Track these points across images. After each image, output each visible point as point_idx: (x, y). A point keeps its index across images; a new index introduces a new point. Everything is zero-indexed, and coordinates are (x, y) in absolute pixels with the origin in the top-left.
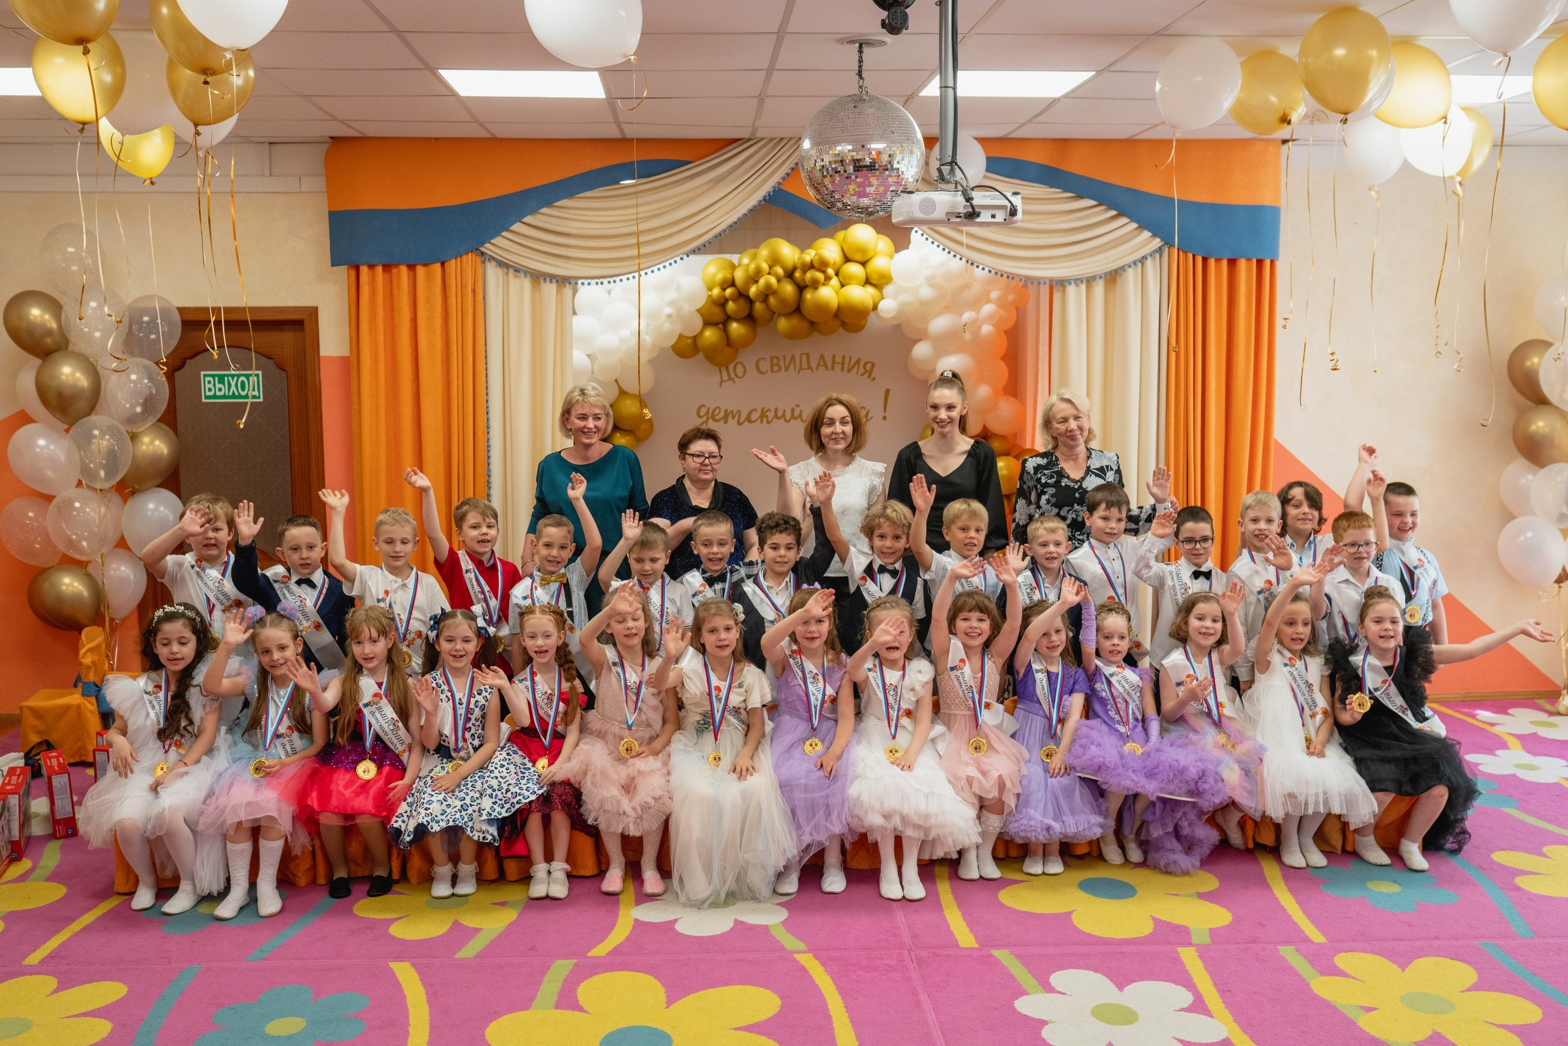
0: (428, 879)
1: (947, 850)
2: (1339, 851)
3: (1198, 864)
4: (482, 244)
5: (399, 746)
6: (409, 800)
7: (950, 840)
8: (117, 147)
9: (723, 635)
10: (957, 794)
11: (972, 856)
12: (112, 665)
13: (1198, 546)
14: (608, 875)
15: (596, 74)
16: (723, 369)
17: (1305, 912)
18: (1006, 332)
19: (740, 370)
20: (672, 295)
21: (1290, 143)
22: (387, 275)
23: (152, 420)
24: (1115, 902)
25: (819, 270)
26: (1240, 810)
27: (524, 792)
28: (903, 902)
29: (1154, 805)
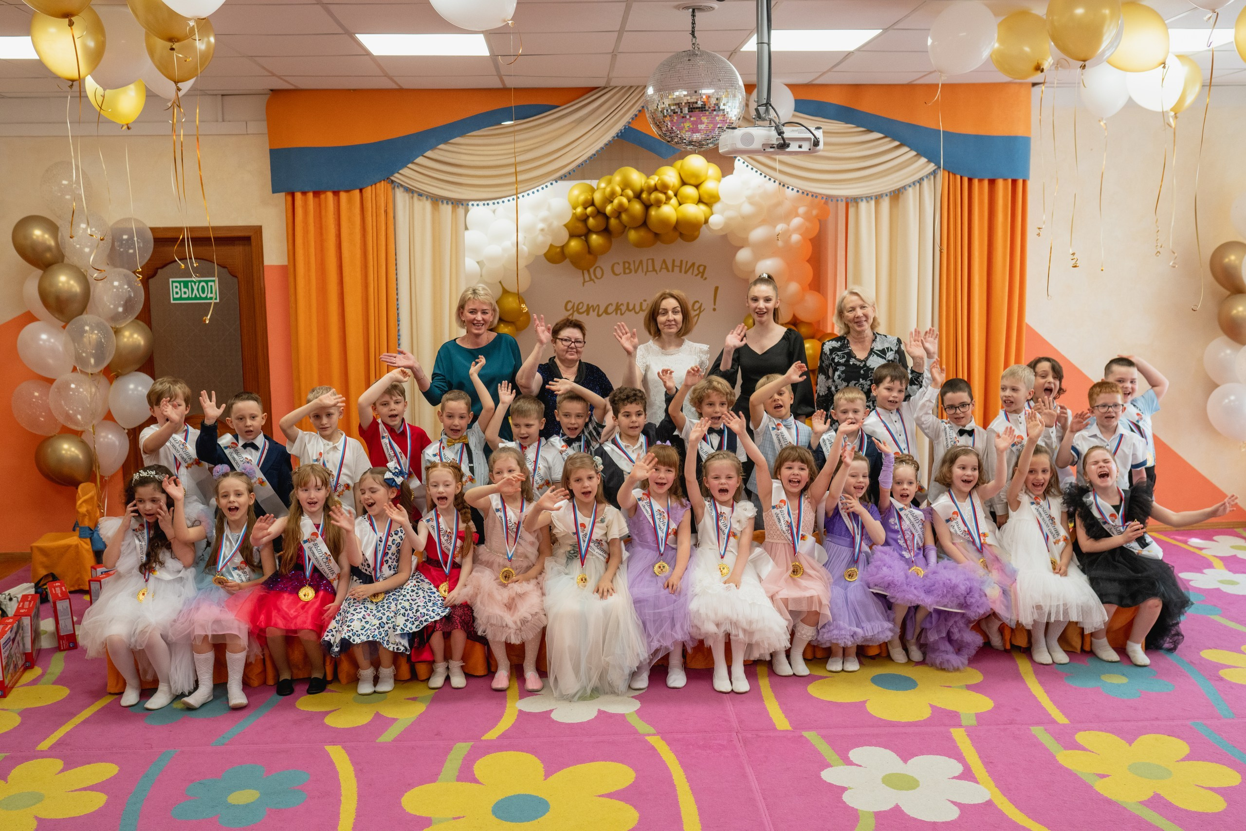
0: (355, 680)
2: (1078, 650)
3: (966, 662)
4: (392, 174)
5: (330, 575)
6: (338, 618)
7: (765, 644)
8: (100, 99)
9: (587, 483)
11: (783, 658)
13: (958, 411)
14: (497, 675)
15: (481, 37)
16: (586, 272)
17: (1052, 699)
18: (810, 240)
19: (599, 273)
20: (544, 213)
21: (1040, 86)
22: (317, 199)
23: (131, 318)
24: (900, 693)
25: (661, 192)
26: (999, 619)
27: (430, 612)
28: (732, 694)
29: (931, 616)
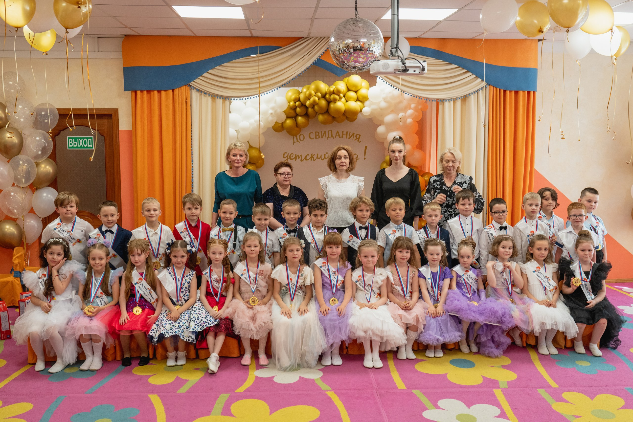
0: (165, 358)
1: (392, 347)
2: (563, 347)
3: (502, 353)
4: (190, 82)
5: (152, 300)
6: (157, 323)
7: (393, 343)
8: (32, 38)
9: (296, 253)
10: (395, 322)
11: (403, 350)
12: (27, 264)
13: (501, 214)
14: (244, 357)
15: (240, 9)
16: (295, 137)
17: (549, 374)
18: (417, 122)
19: (302, 137)
20: (272, 105)
21: (543, 41)
22: (149, 95)
23: (46, 157)
24: (466, 370)
25: (337, 94)
26: (520, 330)
27: (209, 321)
28: (373, 369)
29: (483, 327)
